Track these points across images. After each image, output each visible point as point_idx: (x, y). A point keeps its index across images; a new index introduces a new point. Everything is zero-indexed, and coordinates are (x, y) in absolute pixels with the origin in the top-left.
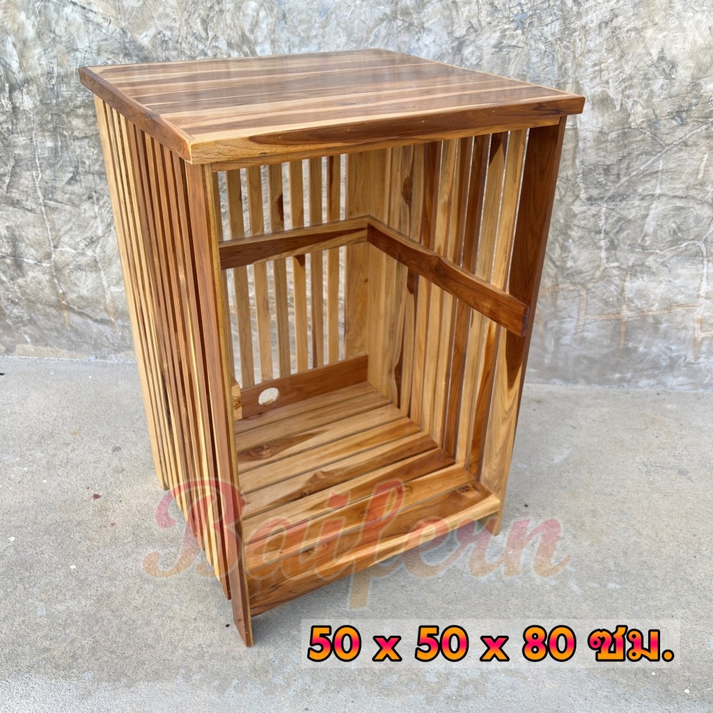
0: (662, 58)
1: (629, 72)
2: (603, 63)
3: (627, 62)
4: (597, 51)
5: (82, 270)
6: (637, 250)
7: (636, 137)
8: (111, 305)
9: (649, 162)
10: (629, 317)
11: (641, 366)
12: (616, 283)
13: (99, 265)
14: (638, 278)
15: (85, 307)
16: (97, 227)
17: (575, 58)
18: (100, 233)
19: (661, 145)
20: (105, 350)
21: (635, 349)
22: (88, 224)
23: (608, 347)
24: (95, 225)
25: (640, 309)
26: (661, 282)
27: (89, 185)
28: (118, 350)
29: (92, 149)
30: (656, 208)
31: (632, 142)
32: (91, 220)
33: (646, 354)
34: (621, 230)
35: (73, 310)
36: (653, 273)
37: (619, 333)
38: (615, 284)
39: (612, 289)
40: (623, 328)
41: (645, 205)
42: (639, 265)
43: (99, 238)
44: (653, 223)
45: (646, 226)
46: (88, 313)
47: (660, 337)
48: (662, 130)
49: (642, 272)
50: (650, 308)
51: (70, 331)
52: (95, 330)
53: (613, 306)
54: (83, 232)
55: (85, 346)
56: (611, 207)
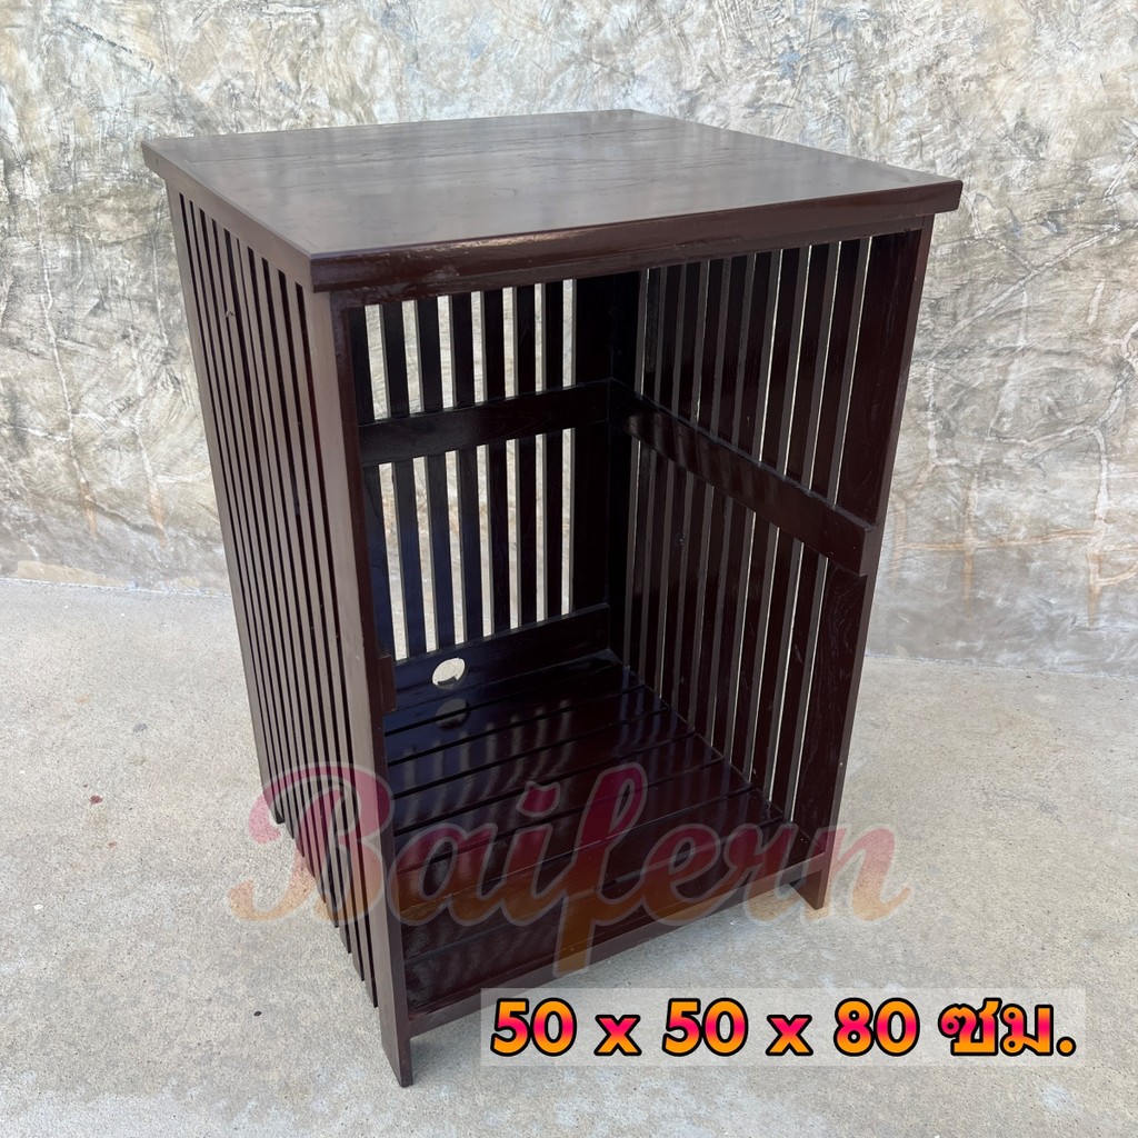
0: (1022, 125)
1: (968, 147)
2: (924, 133)
3: (964, 131)
4: (916, 114)
5: (114, 448)
6: (989, 439)
7: (983, 253)
8: (159, 504)
9: (1006, 295)
10: (977, 549)
11: (999, 630)
12: (954, 491)
13: (140, 441)
14: (991, 485)
15: (120, 506)
16: (136, 383)
17: (878, 124)
18: (140, 391)
19: (1025, 266)
20: (151, 574)
21: (990, 602)
22: (123, 377)
23: (944, 596)
24: (133, 379)
25: (996, 536)
26: (1030, 492)
27: (124, 318)
28: (168, 575)
29: (128, 262)
30: (1019, 370)
31: (977, 262)
32: (127, 372)
33: (1006, 611)
34: (960, 405)
35: (101, 510)
36: (1017, 477)
37: (962, 573)
38: (953, 494)
39: (949, 501)
40: (968, 567)
41: (1000, 364)
42: (993, 464)
43: (139, 400)
44: (1014, 395)
45: (1002, 400)
46: (124, 516)
47: (1030, 584)
48: (1026, 243)
49: (997, 475)
50: (1013, 535)
51: (98, 543)
52: (134, 542)
53: (951, 529)
54: (115, 390)
55: (121, 567)
56: (943, 367)
